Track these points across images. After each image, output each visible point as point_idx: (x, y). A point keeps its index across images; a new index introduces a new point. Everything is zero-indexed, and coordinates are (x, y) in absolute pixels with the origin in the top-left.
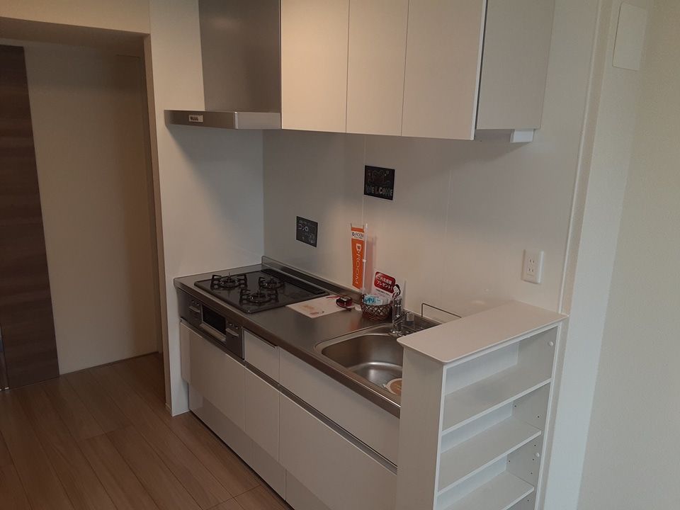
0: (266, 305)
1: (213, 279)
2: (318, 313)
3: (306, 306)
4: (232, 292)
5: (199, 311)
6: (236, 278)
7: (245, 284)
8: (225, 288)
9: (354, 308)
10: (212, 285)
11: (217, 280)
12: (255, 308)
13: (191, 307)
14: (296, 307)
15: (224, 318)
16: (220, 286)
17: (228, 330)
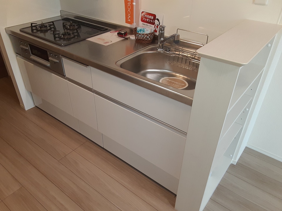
0: (72, 40)
1: (32, 26)
2: (108, 42)
3: (99, 39)
4: (46, 34)
5: (27, 48)
6: (47, 25)
7: (54, 28)
8: (41, 31)
9: (129, 37)
10: (32, 30)
11: (34, 26)
12: (65, 42)
13: (21, 46)
14: (93, 39)
15: (47, 51)
16: (38, 31)
17: (50, 58)
